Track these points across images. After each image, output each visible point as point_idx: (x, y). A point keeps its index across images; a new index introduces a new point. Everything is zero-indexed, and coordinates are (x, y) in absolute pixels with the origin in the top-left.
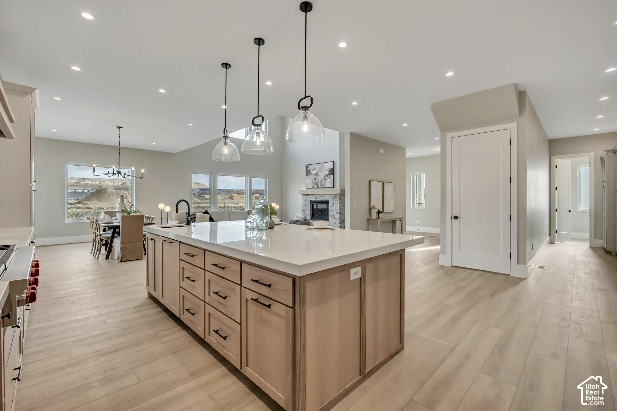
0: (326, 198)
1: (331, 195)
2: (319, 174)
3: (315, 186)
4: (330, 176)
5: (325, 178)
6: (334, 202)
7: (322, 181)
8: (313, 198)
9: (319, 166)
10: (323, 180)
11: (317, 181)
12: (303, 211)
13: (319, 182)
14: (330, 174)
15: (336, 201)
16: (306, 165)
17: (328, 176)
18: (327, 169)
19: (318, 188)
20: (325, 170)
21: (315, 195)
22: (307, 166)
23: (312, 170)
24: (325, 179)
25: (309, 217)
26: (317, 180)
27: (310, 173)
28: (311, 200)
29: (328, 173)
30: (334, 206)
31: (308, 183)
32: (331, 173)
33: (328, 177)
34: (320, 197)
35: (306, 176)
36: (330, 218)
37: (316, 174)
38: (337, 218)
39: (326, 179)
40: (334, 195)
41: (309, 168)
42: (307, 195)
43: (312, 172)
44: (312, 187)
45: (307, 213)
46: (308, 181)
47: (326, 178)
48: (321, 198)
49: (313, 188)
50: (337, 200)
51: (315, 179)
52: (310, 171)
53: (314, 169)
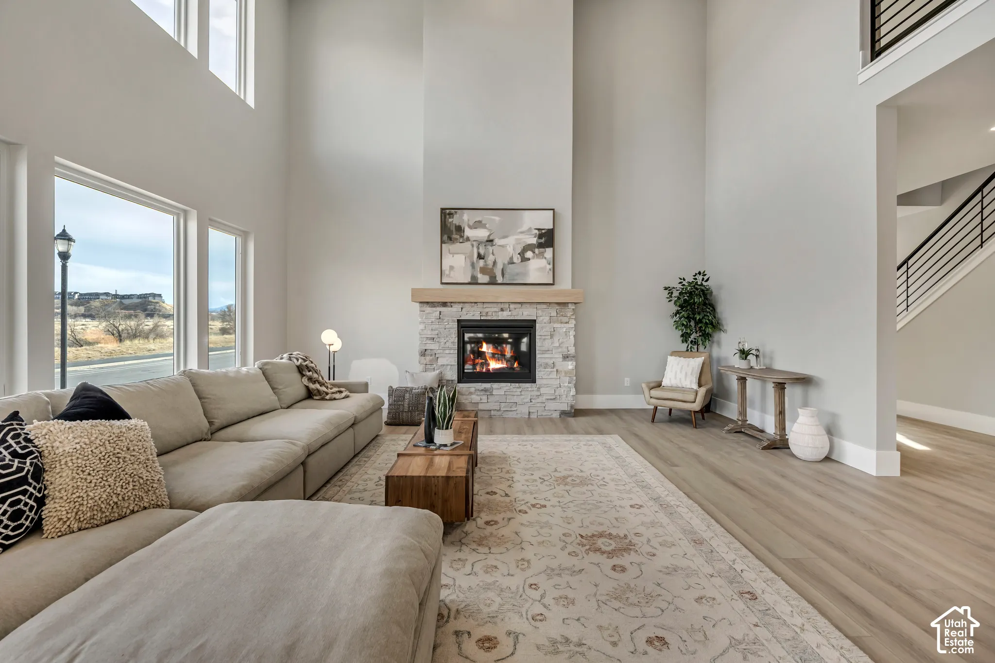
0: (524, 314)
1: (544, 306)
2: (497, 241)
3: (483, 278)
4: (542, 250)
5: (522, 254)
6: (556, 325)
7: (511, 262)
8: (472, 314)
9: (497, 218)
10: (517, 259)
11: (490, 261)
12: (423, 353)
13: (500, 266)
14: (540, 245)
15: (562, 323)
16: (442, 209)
17: (537, 251)
18: (530, 229)
19: (493, 282)
20: (522, 233)
21: (480, 305)
22: (446, 213)
23: (470, 227)
24: (524, 259)
25: (452, 374)
26: (490, 259)
27: (462, 237)
28: (459, 321)
29: (534, 241)
30: (556, 339)
31: (452, 268)
32: (545, 241)
33: (534, 252)
34: (502, 310)
35: (442, 242)
36: (540, 373)
37: (487, 241)
38: (566, 373)
39: (529, 259)
40: (556, 305)
41: (455, 220)
42: (444, 304)
43: (468, 232)
44: (468, 280)
45: (441, 361)
46: (448, 261)
47: (529, 254)
48: (504, 316)
49: (474, 282)
50: (565, 319)
51: (480, 257)
52: (459, 229)
53: (478, 225)
